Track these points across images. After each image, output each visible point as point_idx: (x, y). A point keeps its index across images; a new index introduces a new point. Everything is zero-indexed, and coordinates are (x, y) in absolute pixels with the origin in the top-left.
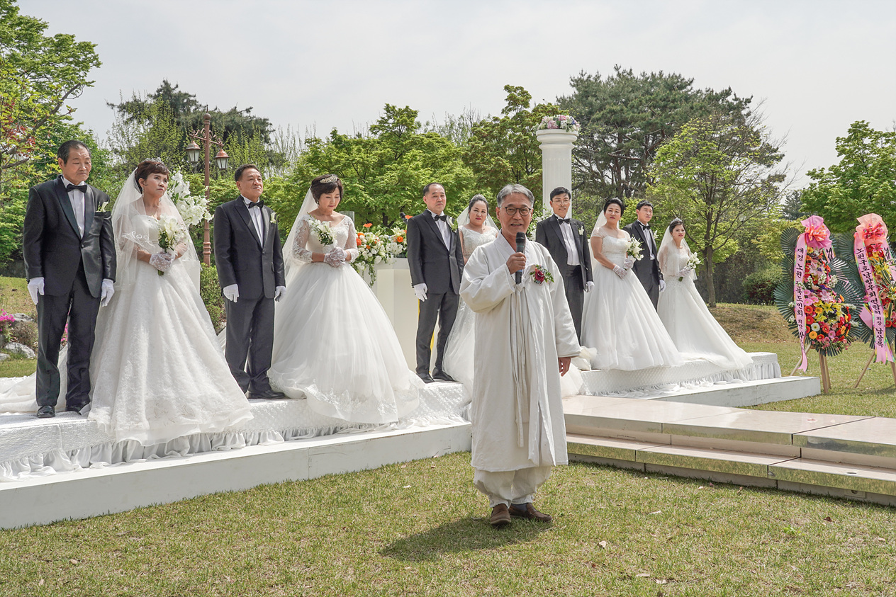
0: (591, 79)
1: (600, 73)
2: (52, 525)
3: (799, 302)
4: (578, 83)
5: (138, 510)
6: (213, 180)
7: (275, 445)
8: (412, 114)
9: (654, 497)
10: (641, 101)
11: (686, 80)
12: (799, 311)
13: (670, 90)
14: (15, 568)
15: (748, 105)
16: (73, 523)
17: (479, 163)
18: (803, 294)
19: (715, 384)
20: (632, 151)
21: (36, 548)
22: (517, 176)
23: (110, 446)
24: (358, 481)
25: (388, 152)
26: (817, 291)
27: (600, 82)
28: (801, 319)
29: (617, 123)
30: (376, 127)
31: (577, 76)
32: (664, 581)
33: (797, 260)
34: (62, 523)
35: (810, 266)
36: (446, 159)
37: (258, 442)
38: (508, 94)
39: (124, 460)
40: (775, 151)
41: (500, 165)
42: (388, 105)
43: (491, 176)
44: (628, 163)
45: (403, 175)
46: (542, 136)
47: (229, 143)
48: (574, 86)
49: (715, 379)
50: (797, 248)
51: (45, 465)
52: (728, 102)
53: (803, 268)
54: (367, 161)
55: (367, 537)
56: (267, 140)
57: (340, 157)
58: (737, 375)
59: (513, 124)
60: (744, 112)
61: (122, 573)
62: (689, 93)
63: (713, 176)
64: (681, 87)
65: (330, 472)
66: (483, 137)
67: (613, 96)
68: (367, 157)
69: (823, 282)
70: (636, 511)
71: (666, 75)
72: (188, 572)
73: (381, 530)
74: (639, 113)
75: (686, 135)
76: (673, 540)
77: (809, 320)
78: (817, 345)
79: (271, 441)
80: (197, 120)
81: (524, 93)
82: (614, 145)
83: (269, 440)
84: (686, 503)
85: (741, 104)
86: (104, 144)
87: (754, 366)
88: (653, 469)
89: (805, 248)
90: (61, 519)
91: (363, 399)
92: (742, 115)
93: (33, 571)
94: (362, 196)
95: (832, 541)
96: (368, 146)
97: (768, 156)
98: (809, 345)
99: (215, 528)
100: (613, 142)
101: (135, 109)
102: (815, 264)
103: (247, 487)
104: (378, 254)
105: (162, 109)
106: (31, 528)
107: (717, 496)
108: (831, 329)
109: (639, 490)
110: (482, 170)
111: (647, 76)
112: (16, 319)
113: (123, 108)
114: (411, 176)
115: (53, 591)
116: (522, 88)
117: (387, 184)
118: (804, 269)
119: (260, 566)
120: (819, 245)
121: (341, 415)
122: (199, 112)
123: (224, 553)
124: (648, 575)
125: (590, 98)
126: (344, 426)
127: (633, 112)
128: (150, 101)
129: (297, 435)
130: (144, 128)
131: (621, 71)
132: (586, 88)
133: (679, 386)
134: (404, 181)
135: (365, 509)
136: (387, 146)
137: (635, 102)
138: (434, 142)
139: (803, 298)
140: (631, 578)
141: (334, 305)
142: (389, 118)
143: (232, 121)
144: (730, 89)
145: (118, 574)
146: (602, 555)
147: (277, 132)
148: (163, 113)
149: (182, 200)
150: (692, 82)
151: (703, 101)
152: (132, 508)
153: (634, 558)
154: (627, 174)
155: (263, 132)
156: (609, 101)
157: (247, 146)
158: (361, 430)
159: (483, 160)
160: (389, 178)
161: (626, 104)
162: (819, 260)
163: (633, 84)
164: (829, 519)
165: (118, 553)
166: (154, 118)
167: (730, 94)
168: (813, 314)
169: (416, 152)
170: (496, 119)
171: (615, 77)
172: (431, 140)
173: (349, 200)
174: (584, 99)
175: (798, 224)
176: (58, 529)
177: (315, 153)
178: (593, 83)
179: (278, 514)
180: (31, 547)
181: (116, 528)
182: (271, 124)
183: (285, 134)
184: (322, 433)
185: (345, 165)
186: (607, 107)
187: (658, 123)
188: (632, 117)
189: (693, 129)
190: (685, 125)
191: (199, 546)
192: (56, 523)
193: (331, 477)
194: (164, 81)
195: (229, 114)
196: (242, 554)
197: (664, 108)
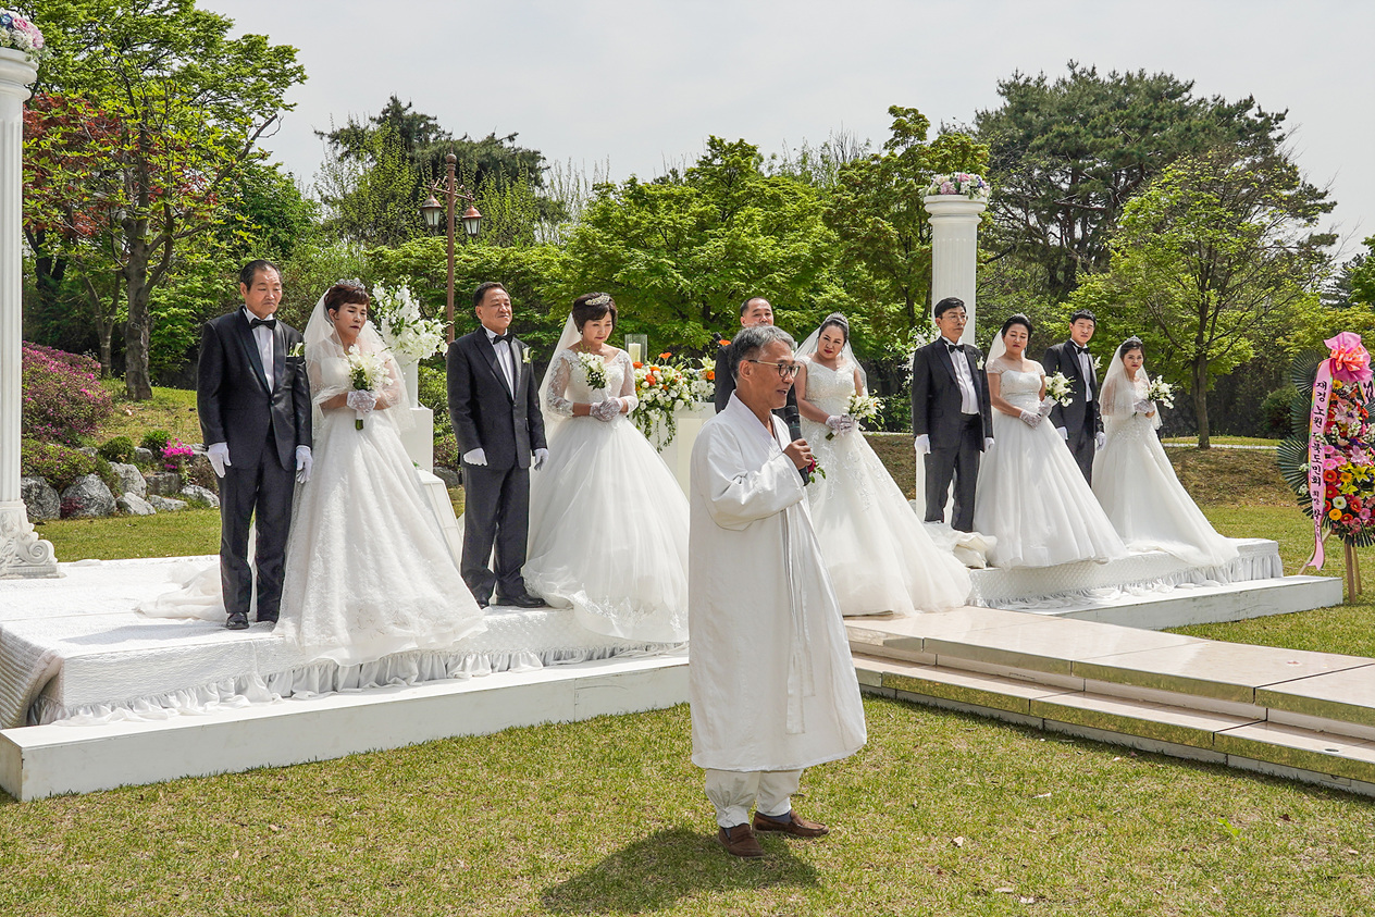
0: (1031, 83)
1: (1044, 74)
2: (247, 773)
3: (1316, 464)
4: (1009, 90)
5: (352, 757)
6: (460, 246)
7: (531, 674)
8: (747, 151)
9: (1046, 771)
10: (1107, 119)
11: (1182, 83)
12: (1315, 478)
13: (1156, 100)
14: (204, 833)
15: (1281, 123)
16: (272, 772)
17: (848, 226)
18: (1322, 452)
19: (1176, 587)
20: (1093, 195)
21: (228, 807)
22: (905, 245)
23: (317, 669)
24: (640, 726)
25: (712, 209)
26: (1345, 447)
27: (1045, 87)
28: (1318, 490)
29: (1070, 153)
30: (694, 171)
31: (1009, 79)
32: (1031, 900)
33: (1315, 400)
34: (258, 771)
35: (1336, 410)
36: (799, 217)
37: (509, 668)
38: (896, 119)
39: (334, 689)
40: (1322, 196)
41: (878, 230)
42: (712, 138)
43: (865, 246)
44: (1086, 214)
45: (734, 246)
46: (931, 204)
47: (483, 189)
48: (1003, 94)
49: (1178, 581)
50: (1318, 381)
51: (237, 693)
52: (1247, 119)
53: (1325, 412)
54: (681, 224)
55: (644, 814)
56: (538, 182)
57: (640, 218)
58: (1212, 574)
59: (901, 166)
60: (1273, 135)
61: (332, 847)
62: (1187, 104)
63: (1211, 246)
64: (1173, 95)
65: (603, 713)
66: (855, 185)
67: (1064, 110)
68: (681, 218)
69: (1356, 434)
70: (1017, 792)
71: (1149, 76)
72: (413, 850)
73: (663, 804)
74: (1104, 138)
75: (1169, 183)
76: (1057, 840)
77: (1330, 492)
78: (1340, 529)
79: (525, 666)
80: (438, 155)
81: (919, 118)
82: (1065, 186)
83: (522, 665)
84: (1089, 783)
85: (1269, 122)
86: (310, 190)
87: (1240, 561)
88: (1054, 726)
89: (1330, 381)
90: (257, 766)
91: (649, 609)
92: (1270, 140)
93: (226, 838)
94: (672, 276)
95: (1283, 851)
96: (681, 201)
97: (1309, 203)
98: (1329, 530)
99: (448, 790)
100: (1063, 180)
101: (351, 140)
102: (1343, 406)
103: (493, 731)
104: (679, 397)
105: (388, 140)
106: (221, 776)
107: (1137, 774)
108: (1364, 506)
109: (1027, 760)
110: (853, 235)
111: (1119, 77)
112: (195, 452)
113: (335, 137)
114: (745, 247)
115: (250, 868)
116: (915, 111)
117: (710, 257)
118: (1326, 414)
119: (502, 848)
120: (1352, 377)
121: (619, 633)
122: (442, 143)
123: (457, 826)
124: (1011, 890)
125: (1027, 114)
126: (625, 646)
127: (1096, 136)
128: (374, 127)
129: (560, 659)
130: (363, 167)
131: (1077, 70)
132: (1022, 97)
133: (1119, 592)
134: (734, 253)
135: (645, 771)
136: (711, 200)
137: (1099, 120)
138: (781, 193)
139: (1322, 458)
140: (986, 893)
141: (607, 479)
142: (715, 156)
143: (488, 154)
144: (1251, 97)
145: (326, 849)
146: (955, 857)
147: (553, 169)
148: (390, 146)
149: (408, 326)
150: (1191, 86)
151: (1207, 117)
152: (345, 754)
153: (997, 864)
154: (1084, 231)
155: (532, 170)
156: (1059, 117)
157: (508, 193)
158: (649, 653)
159: (854, 220)
160: (714, 248)
161: (1084, 122)
162: (1351, 401)
163: (1097, 91)
164: (1286, 817)
165: (327, 819)
166: (379, 153)
167: (1251, 107)
168: (1338, 482)
169: (753, 210)
170: (876, 158)
171: (1068, 79)
172: (776, 190)
173: (653, 283)
174: (1019, 115)
175: (1352, 315)
176: (254, 780)
177: (605, 213)
178: (1034, 90)
179: (530, 774)
180: (222, 804)
181: (325, 783)
182: (544, 159)
183: (565, 172)
184: (595, 656)
185: (647, 230)
186: (1055, 128)
187: (1133, 153)
188: (1094, 143)
189: (1181, 172)
190: (1169, 168)
191: (428, 815)
192: (252, 770)
193: (604, 720)
194: (391, 98)
195: (484, 144)
196: (481, 830)
197: (1144, 130)
